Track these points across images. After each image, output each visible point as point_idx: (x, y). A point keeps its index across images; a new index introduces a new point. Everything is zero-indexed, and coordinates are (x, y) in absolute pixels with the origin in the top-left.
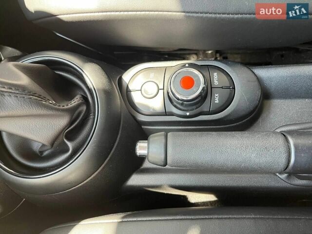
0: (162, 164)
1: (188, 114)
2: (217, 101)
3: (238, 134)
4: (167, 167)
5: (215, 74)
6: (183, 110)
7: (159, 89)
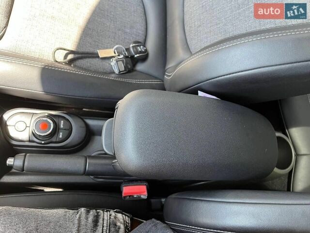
0: (21, 170)
1: (43, 142)
2: (61, 137)
3: (64, 156)
4: (24, 172)
5: (62, 121)
6: (41, 140)
7: (27, 127)
